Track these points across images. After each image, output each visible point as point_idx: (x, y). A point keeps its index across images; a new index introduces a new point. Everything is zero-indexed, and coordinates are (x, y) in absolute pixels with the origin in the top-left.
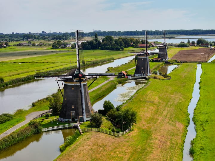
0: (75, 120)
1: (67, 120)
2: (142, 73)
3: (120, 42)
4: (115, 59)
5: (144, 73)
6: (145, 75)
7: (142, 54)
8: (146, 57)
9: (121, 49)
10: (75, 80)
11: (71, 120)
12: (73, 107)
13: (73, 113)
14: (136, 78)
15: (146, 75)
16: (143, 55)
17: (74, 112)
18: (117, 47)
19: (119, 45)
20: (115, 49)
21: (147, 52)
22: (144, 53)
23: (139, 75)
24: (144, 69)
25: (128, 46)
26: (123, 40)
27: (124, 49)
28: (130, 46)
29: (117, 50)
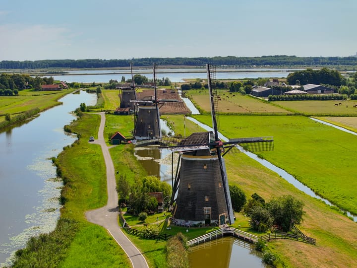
0: (212, 221)
1: (196, 223)
2: (150, 134)
3: (9, 81)
4: (42, 111)
5: (154, 135)
6: (154, 138)
7: (150, 102)
8: (155, 108)
9: (14, 94)
10: (211, 152)
11: (204, 222)
12: (207, 200)
13: (207, 210)
14: (144, 144)
15: (156, 138)
16: (150, 104)
17: (210, 208)
18: (6, 90)
19: (8, 85)
20: (3, 93)
21: (156, 99)
22: (151, 100)
23: (145, 138)
24: (153, 128)
25: (22, 87)
26: (12, 77)
27: (20, 92)
28: (24, 88)
29: (6, 95)
